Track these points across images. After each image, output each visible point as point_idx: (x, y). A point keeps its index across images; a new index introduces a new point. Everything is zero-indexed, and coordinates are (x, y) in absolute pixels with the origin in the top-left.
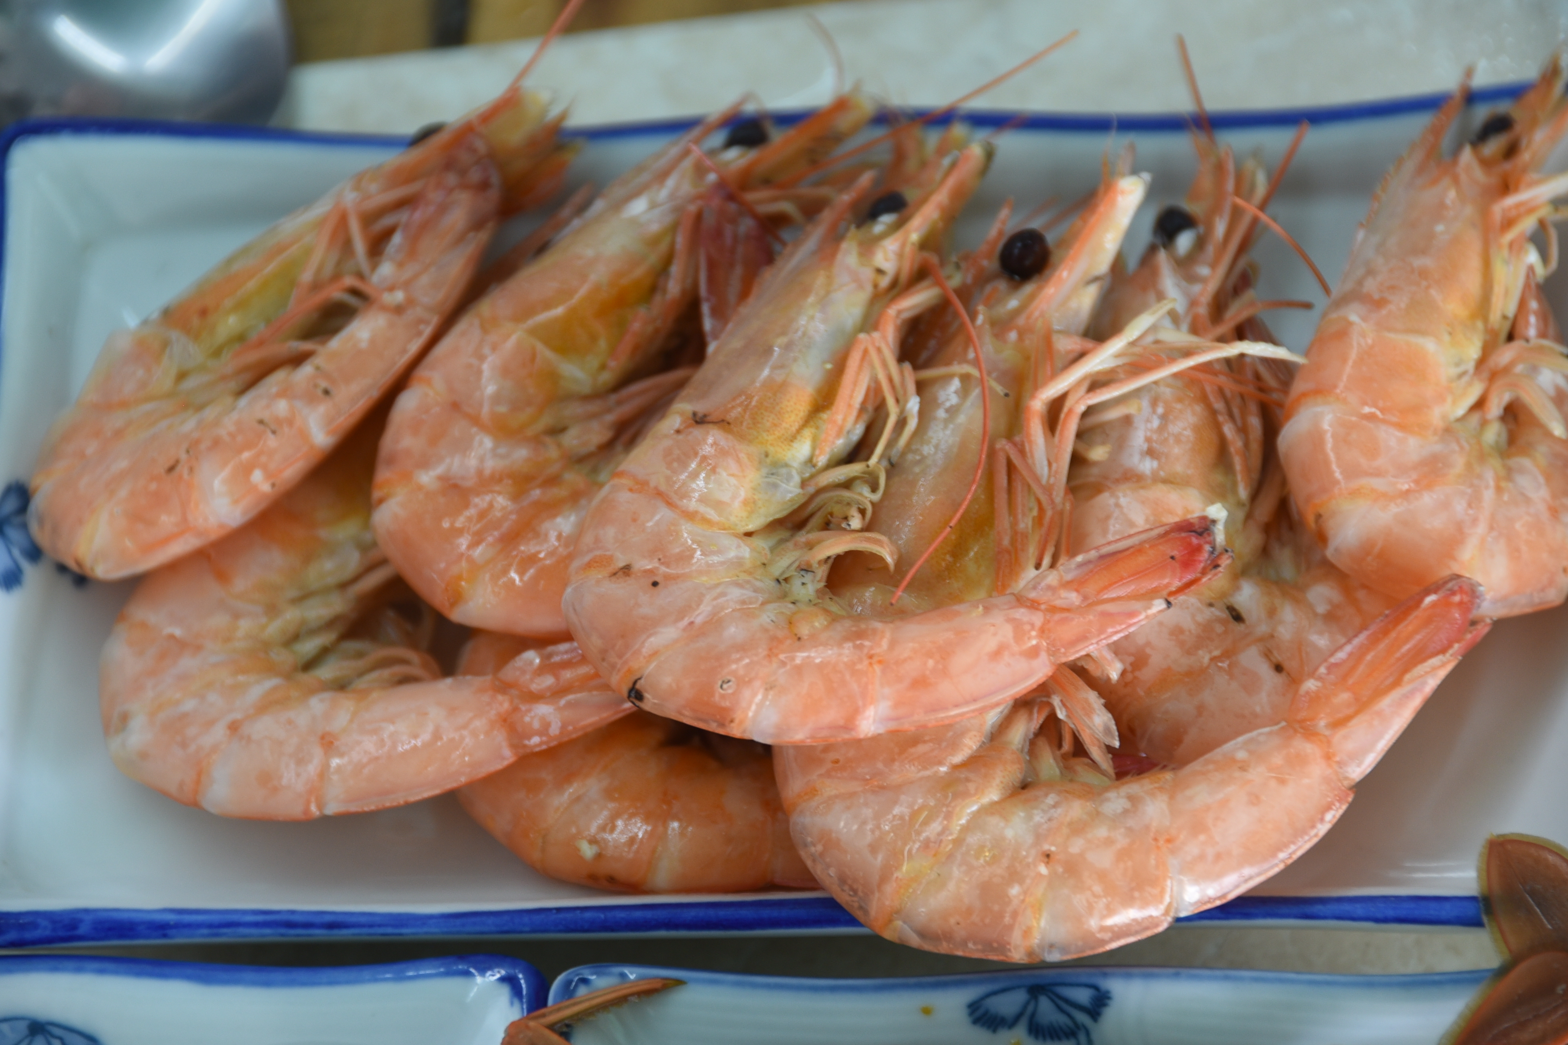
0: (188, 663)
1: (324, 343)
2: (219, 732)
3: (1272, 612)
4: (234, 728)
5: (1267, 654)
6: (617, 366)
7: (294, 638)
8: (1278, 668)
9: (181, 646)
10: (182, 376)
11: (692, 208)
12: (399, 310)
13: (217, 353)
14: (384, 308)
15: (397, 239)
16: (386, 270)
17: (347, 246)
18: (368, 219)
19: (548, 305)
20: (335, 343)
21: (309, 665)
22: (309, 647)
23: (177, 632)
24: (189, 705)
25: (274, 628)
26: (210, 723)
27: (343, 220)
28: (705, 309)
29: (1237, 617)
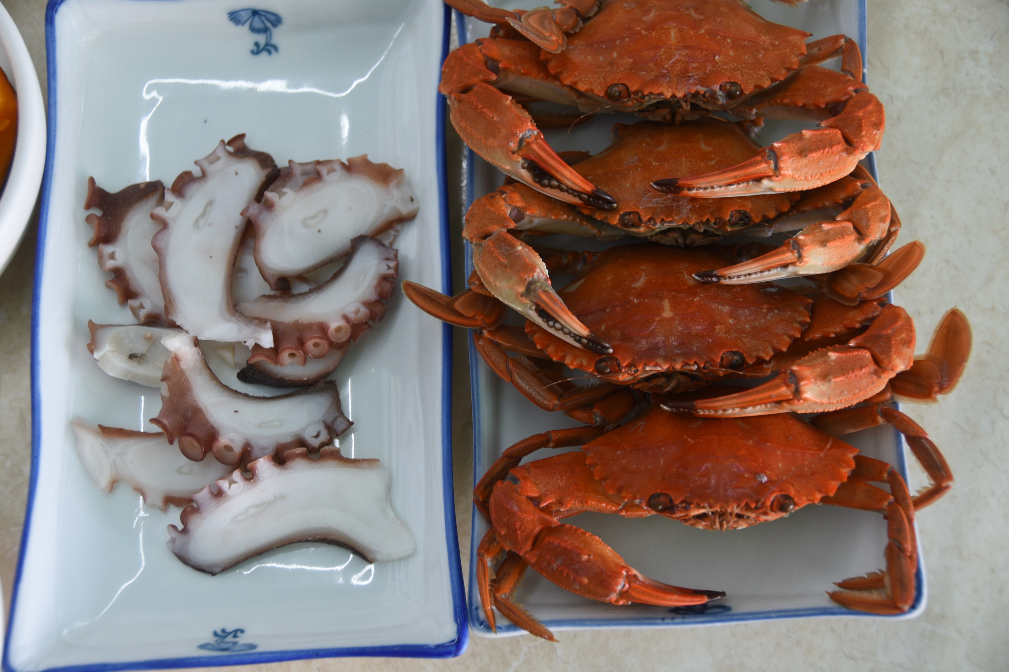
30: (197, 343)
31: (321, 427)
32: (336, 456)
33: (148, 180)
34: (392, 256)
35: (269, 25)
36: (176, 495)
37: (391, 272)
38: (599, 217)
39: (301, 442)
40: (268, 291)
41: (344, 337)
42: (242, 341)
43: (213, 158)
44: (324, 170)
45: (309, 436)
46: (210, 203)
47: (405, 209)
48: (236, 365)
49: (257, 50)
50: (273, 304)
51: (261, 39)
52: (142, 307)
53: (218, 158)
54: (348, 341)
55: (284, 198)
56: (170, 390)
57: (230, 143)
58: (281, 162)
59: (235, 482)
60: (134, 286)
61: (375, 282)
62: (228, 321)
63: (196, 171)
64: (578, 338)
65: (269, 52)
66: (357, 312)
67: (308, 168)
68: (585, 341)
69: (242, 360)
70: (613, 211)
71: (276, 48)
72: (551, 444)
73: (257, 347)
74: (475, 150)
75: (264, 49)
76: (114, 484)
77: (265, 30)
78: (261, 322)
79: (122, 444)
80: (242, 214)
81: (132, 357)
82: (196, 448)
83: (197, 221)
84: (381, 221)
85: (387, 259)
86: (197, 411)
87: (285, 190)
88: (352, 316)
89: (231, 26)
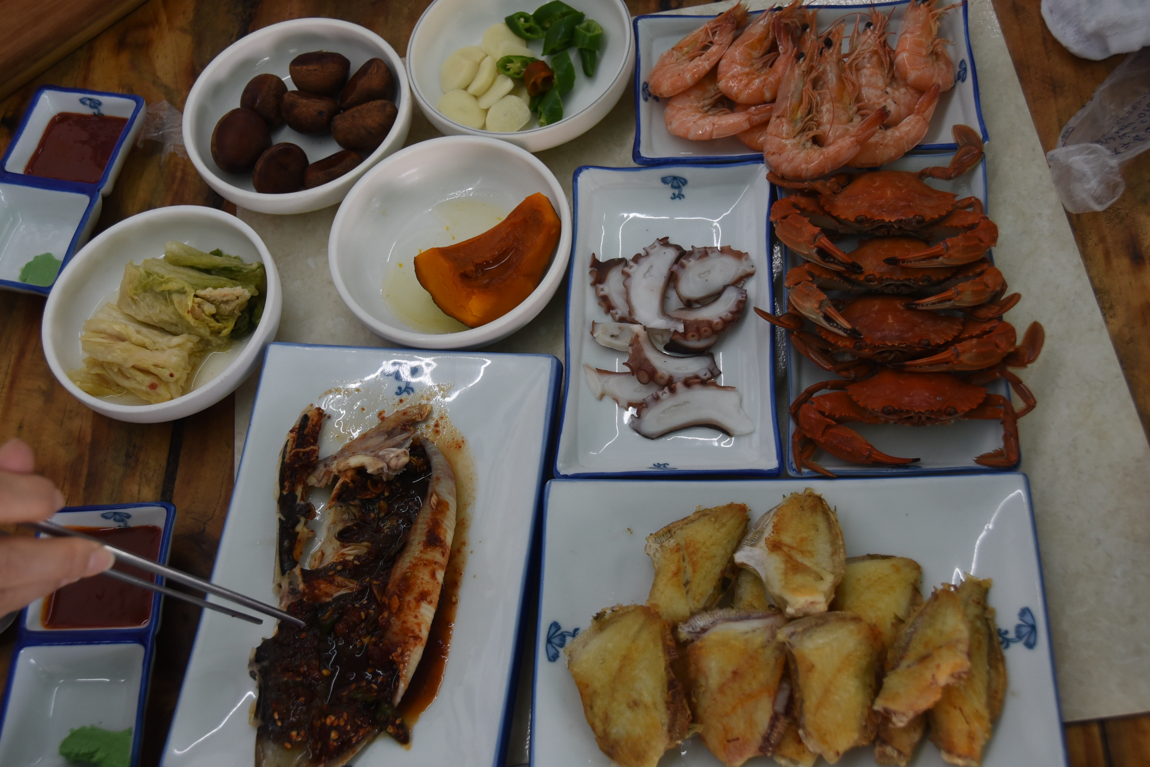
0: (683, 112)
1: (706, 51)
2: (691, 124)
3: (893, 93)
4: (695, 122)
5: (893, 100)
6: (762, 52)
7: (703, 107)
8: (895, 103)
9: (682, 109)
10: (677, 60)
11: (772, 22)
12: (721, 44)
13: (684, 55)
14: (717, 45)
15: (718, 32)
16: (716, 38)
17: (708, 34)
18: (711, 29)
19: (747, 41)
20: (709, 51)
21: (707, 112)
22: (706, 109)
23: (681, 106)
24: (685, 119)
25: (700, 105)
26: (689, 122)
27: (707, 29)
28: (777, 40)
29: (887, 93)
30: (645, 328)
31: (707, 371)
32: (715, 384)
33: (620, 257)
34: (744, 292)
35: (681, 184)
36: (634, 402)
37: (744, 299)
38: (854, 277)
39: (697, 377)
40: (682, 306)
41: (720, 327)
42: (668, 328)
43: (653, 246)
44: (709, 252)
45: (701, 375)
46: (651, 267)
47: (749, 270)
48: (664, 342)
49: (674, 197)
50: (684, 312)
51: (676, 192)
52: (617, 313)
53: (655, 247)
54: (720, 330)
55: (690, 263)
56: (633, 350)
57: (661, 240)
58: (687, 248)
59: (666, 393)
60: (613, 304)
61: (736, 303)
62: (662, 319)
63: (643, 253)
64: (845, 330)
65: (680, 198)
66: (727, 316)
67: (701, 250)
68: (849, 332)
69: (667, 339)
70: (862, 273)
71: (683, 196)
72: (829, 387)
73: (676, 332)
74: (787, 244)
75: (677, 197)
76: (602, 397)
77: (678, 187)
78: (678, 320)
79: (606, 377)
80: (669, 270)
81: (612, 336)
82: (645, 378)
83: (645, 275)
84: (737, 277)
85: (742, 293)
86: (647, 360)
87: (690, 259)
88: (724, 317)
89: (662, 185)
